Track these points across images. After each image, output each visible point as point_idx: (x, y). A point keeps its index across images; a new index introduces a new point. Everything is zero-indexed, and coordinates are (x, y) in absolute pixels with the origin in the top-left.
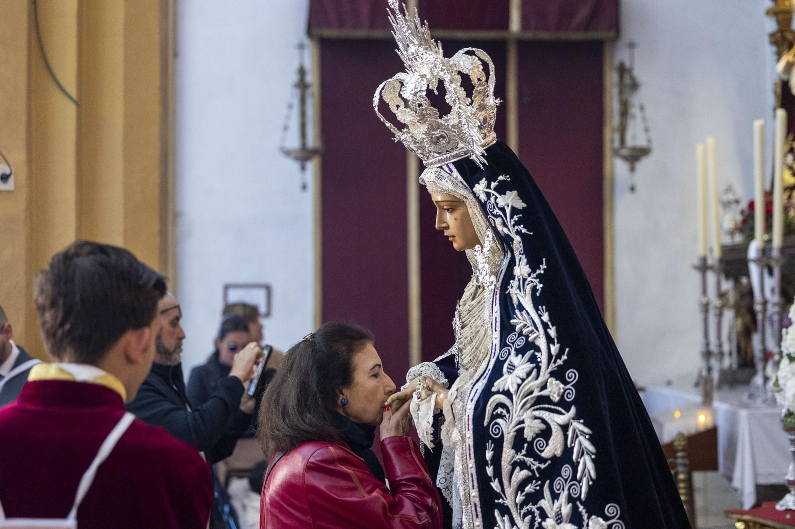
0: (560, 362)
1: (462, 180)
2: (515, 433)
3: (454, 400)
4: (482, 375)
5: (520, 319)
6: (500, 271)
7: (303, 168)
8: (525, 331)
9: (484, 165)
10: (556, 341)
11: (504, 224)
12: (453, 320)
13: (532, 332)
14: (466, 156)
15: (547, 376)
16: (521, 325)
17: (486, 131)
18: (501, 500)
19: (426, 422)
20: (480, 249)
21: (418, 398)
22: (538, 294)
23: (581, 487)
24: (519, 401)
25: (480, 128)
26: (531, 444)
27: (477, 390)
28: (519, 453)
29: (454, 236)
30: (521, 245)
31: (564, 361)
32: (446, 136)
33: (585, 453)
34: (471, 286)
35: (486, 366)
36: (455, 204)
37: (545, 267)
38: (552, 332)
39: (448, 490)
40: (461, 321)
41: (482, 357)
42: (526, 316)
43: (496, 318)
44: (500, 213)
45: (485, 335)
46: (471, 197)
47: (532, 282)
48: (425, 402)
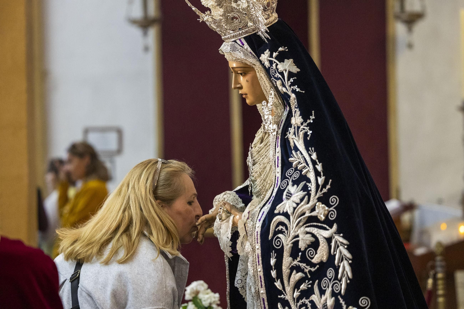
0: (325, 190)
1: (252, 51)
2: (292, 245)
3: (247, 220)
4: (268, 201)
5: (295, 158)
6: (281, 120)
7: (145, 34)
8: (299, 167)
9: (267, 39)
10: (322, 174)
11: (283, 85)
12: (247, 159)
13: (304, 167)
14: (254, 32)
15: (316, 201)
16: (296, 162)
17: (269, 13)
18: (282, 296)
19: (226, 237)
20: (266, 104)
21: (220, 219)
22: (308, 139)
23: (341, 285)
24: (295, 220)
25: (265, 10)
26: (304, 253)
27: (264, 212)
28: (295, 260)
29: (246, 94)
30: (296, 100)
31: (329, 189)
32: (238, 17)
33: (344, 259)
34: (260, 132)
35: (271, 194)
36: (246, 69)
37: (314, 117)
38: (319, 167)
39: (244, 289)
40: (252, 160)
41: (269, 187)
42: (300, 155)
43: (278, 157)
44: (280, 76)
45: (270, 170)
46: (258, 64)
47: (304, 129)
48: (225, 222)
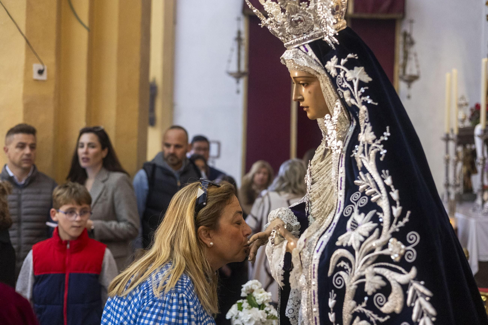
0: (401, 224)
1: (317, 59)
2: (356, 287)
3: (303, 249)
4: (328, 228)
5: (363, 181)
6: (346, 137)
8: (368, 192)
9: (335, 44)
10: (398, 203)
11: (352, 96)
12: (305, 176)
13: (374, 193)
14: (320, 38)
15: (389, 236)
16: (364, 186)
17: (338, 17)
19: (278, 265)
20: (329, 117)
21: (272, 243)
22: (381, 159)
24: (361, 257)
25: (333, 13)
26: (371, 298)
27: (323, 242)
28: (359, 305)
29: (307, 107)
30: (367, 114)
31: (406, 223)
32: (303, 20)
33: (425, 315)
34: (320, 149)
35: (331, 220)
37: (389, 134)
38: (395, 195)
40: (311, 178)
41: (328, 210)
42: (369, 178)
43: (341, 178)
44: (348, 86)
45: (331, 191)
46: (323, 72)
47: (376, 147)
48: (278, 247)
